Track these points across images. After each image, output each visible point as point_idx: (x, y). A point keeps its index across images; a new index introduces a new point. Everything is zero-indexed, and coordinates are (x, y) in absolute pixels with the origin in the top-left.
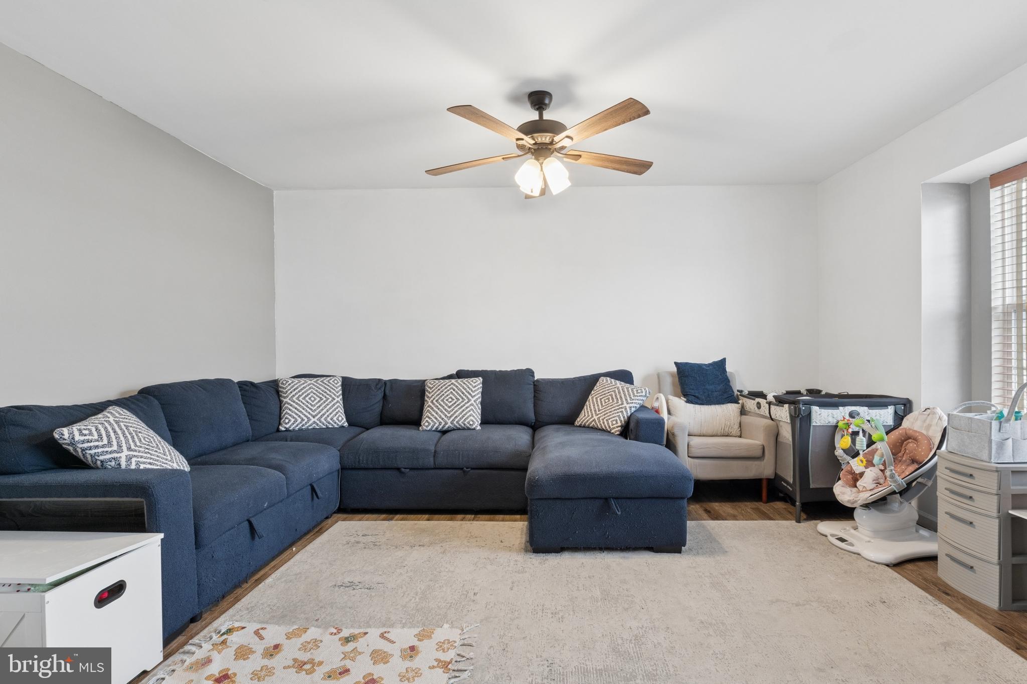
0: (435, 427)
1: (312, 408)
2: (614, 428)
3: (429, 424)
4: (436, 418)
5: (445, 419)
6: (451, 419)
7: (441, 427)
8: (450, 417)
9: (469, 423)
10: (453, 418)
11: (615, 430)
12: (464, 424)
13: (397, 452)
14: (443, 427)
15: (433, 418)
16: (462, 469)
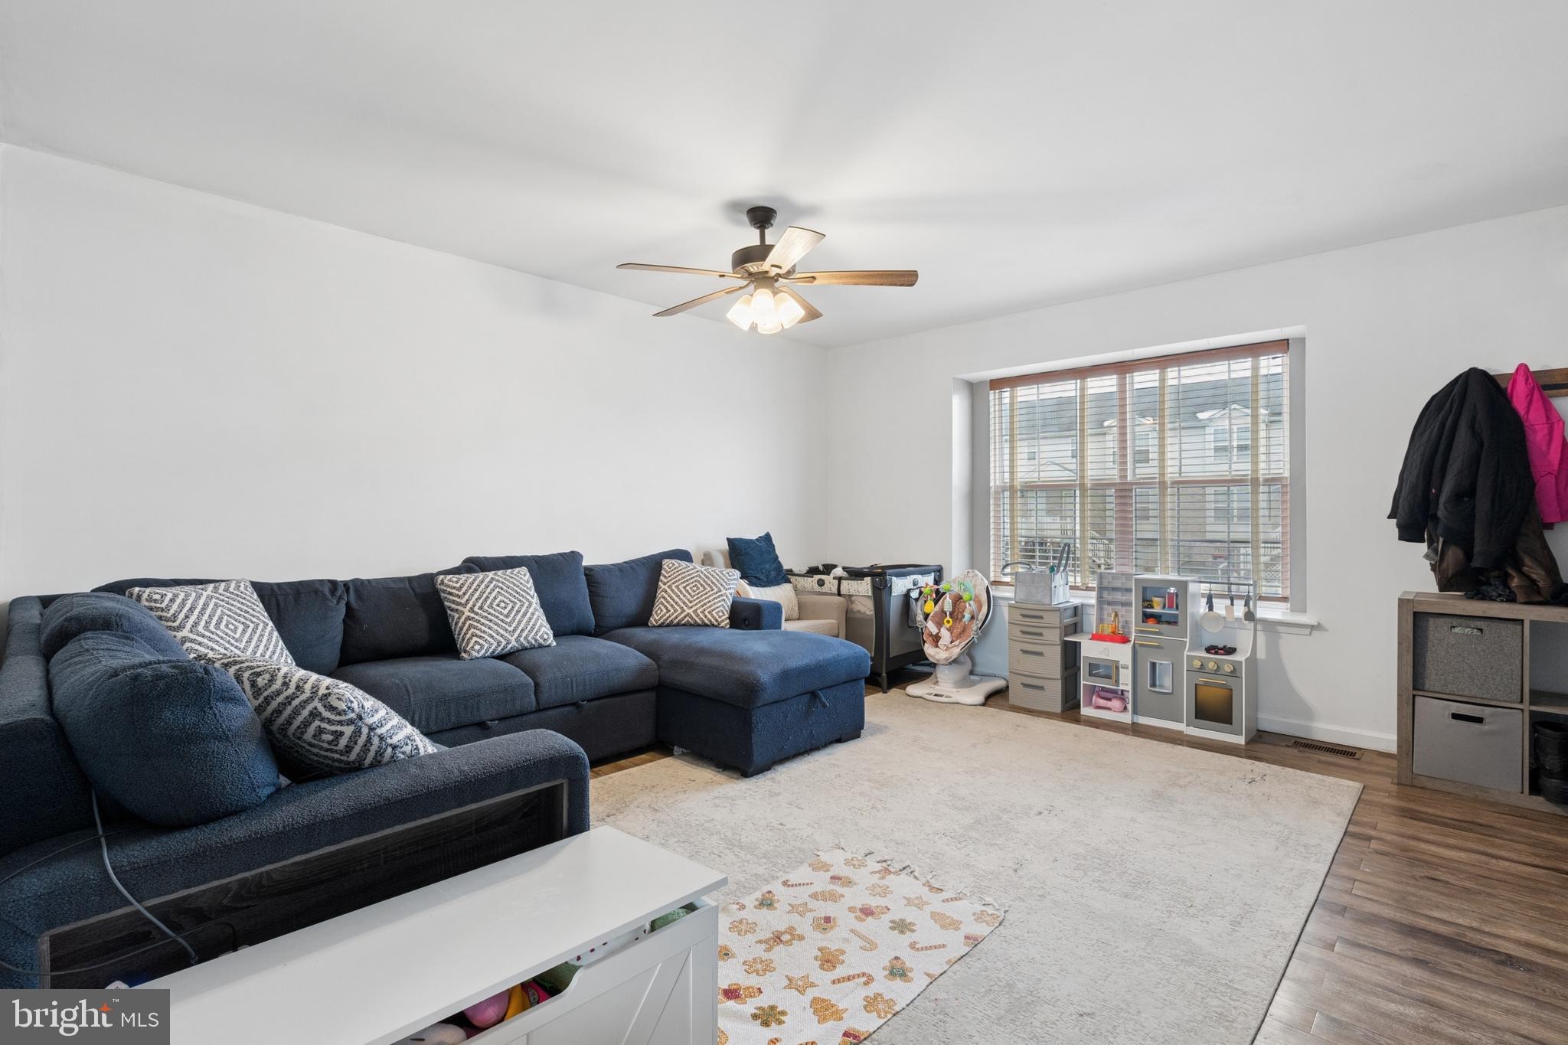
0: (491, 650)
2: (723, 621)
3: (482, 646)
4: (492, 636)
5: (506, 635)
6: (516, 635)
7: (500, 648)
8: (514, 631)
9: (542, 637)
10: (518, 632)
11: (724, 623)
12: (536, 640)
13: (479, 695)
14: (503, 649)
15: (486, 637)
16: (575, 704)
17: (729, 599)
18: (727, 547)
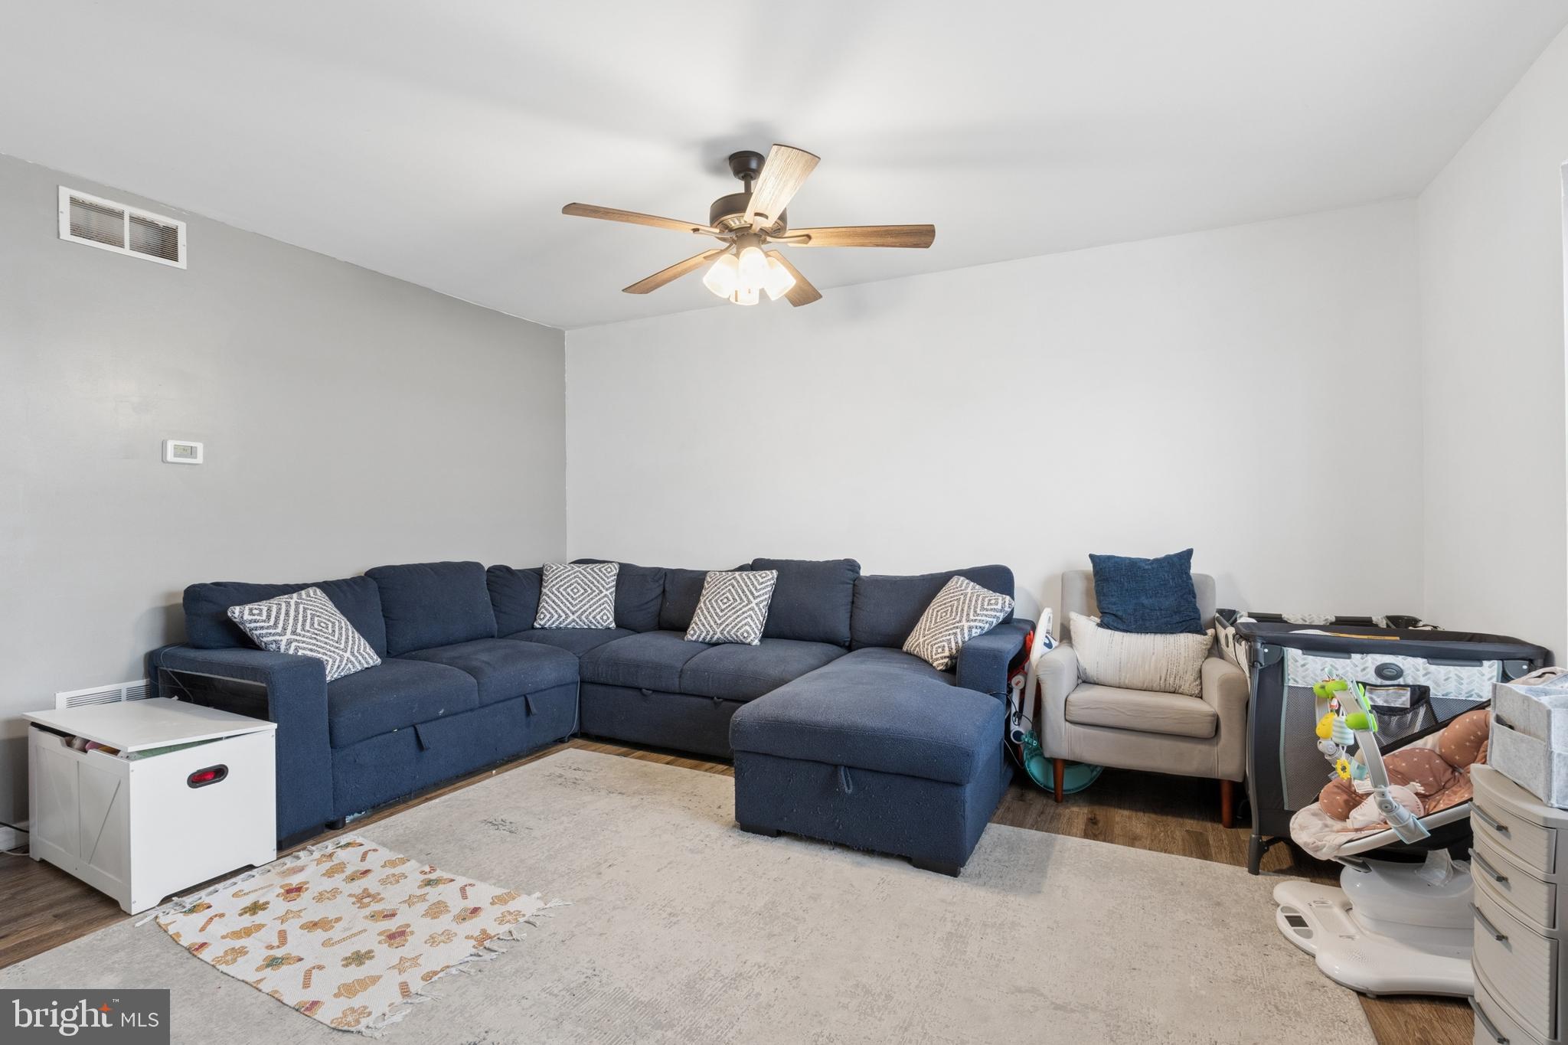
0: (702, 637)
1: (573, 601)
3: (695, 632)
4: (704, 625)
5: (715, 626)
6: (721, 628)
7: (709, 637)
8: (721, 624)
9: (742, 634)
10: (723, 626)
12: (737, 636)
13: (638, 666)
14: (711, 638)
15: (700, 625)
16: (712, 698)
17: (963, 634)
18: (1092, 569)
